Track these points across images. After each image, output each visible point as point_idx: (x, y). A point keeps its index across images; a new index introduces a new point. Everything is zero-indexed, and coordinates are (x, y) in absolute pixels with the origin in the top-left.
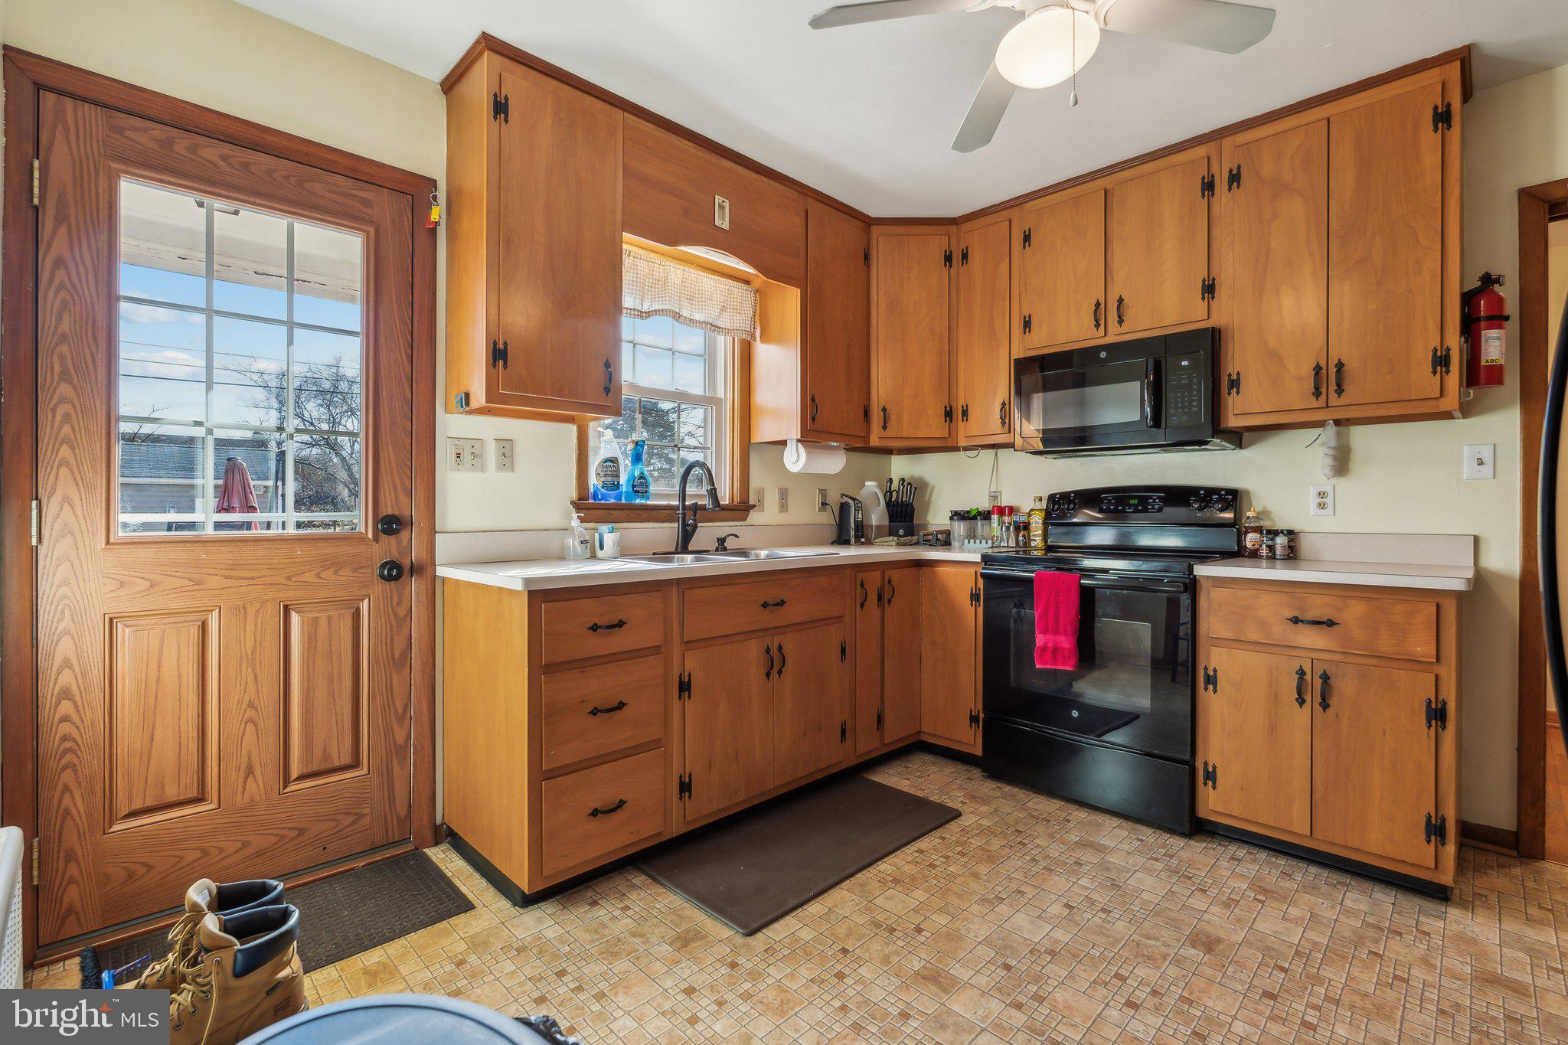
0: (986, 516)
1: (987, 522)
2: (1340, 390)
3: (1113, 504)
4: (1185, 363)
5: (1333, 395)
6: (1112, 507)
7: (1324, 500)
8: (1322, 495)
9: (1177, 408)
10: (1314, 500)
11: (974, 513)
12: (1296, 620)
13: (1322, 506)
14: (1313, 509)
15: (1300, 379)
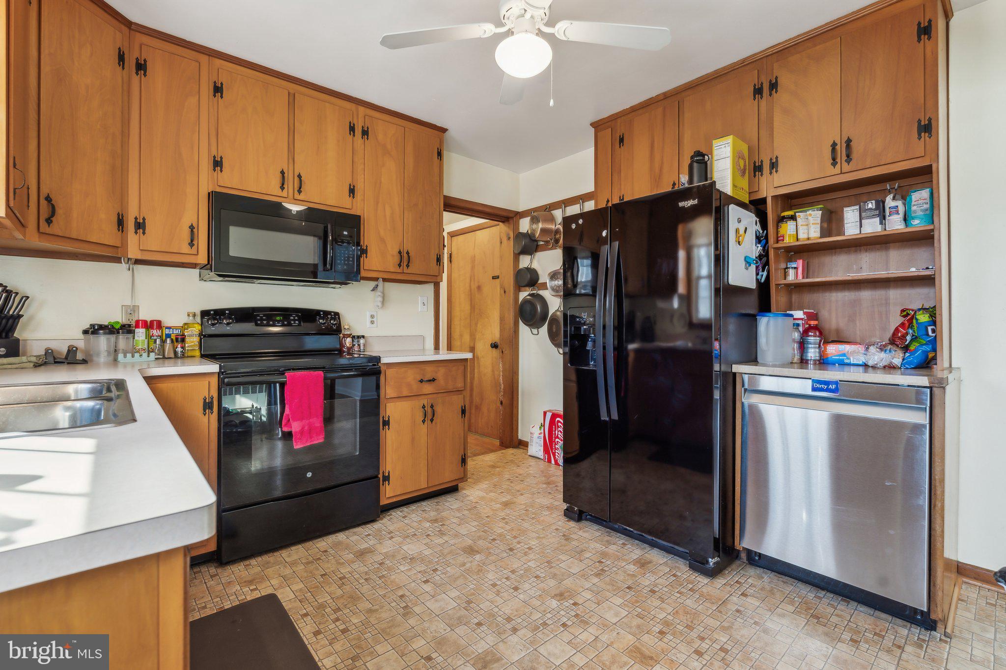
0: (127, 329)
1: (130, 336)
2: (408, 266)
3: (264, 320)
4: (345, 233)
5: (405, 267)
6: (265, 322)
7: (373, 319)
8: (372, 317)
9: (341, 260)
10: (369, 319)
11: (117, 327)
12: (421, 381)
13: (372, 322)
14: (368, 323)
15: (393, 256)
